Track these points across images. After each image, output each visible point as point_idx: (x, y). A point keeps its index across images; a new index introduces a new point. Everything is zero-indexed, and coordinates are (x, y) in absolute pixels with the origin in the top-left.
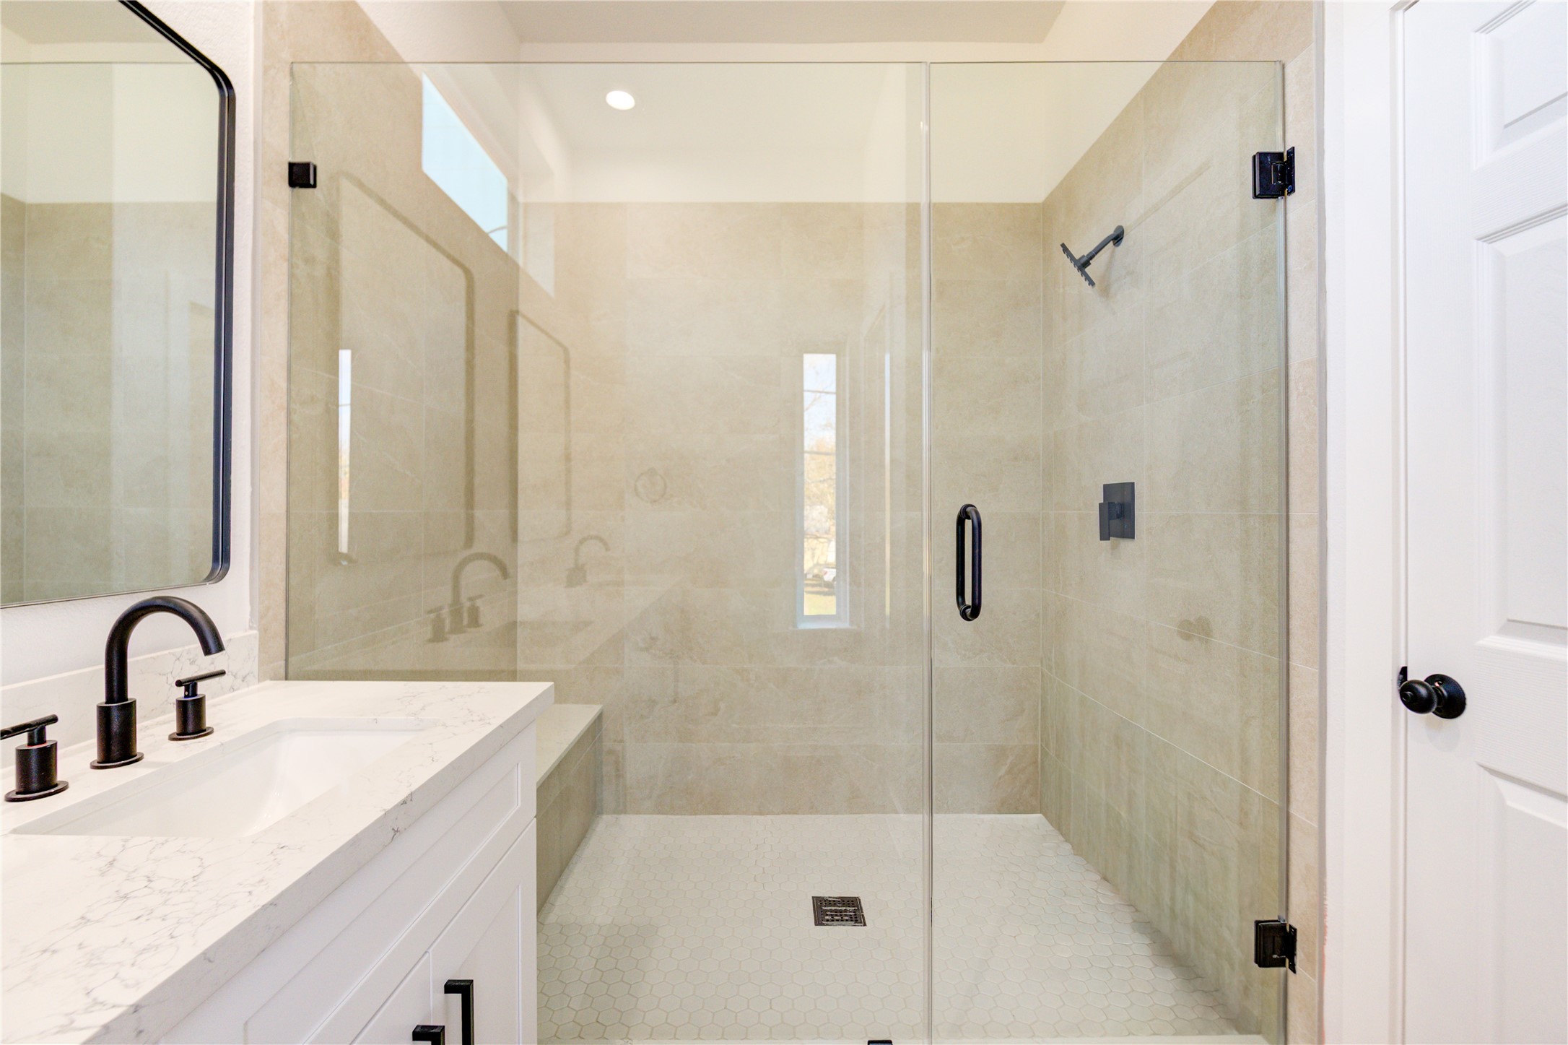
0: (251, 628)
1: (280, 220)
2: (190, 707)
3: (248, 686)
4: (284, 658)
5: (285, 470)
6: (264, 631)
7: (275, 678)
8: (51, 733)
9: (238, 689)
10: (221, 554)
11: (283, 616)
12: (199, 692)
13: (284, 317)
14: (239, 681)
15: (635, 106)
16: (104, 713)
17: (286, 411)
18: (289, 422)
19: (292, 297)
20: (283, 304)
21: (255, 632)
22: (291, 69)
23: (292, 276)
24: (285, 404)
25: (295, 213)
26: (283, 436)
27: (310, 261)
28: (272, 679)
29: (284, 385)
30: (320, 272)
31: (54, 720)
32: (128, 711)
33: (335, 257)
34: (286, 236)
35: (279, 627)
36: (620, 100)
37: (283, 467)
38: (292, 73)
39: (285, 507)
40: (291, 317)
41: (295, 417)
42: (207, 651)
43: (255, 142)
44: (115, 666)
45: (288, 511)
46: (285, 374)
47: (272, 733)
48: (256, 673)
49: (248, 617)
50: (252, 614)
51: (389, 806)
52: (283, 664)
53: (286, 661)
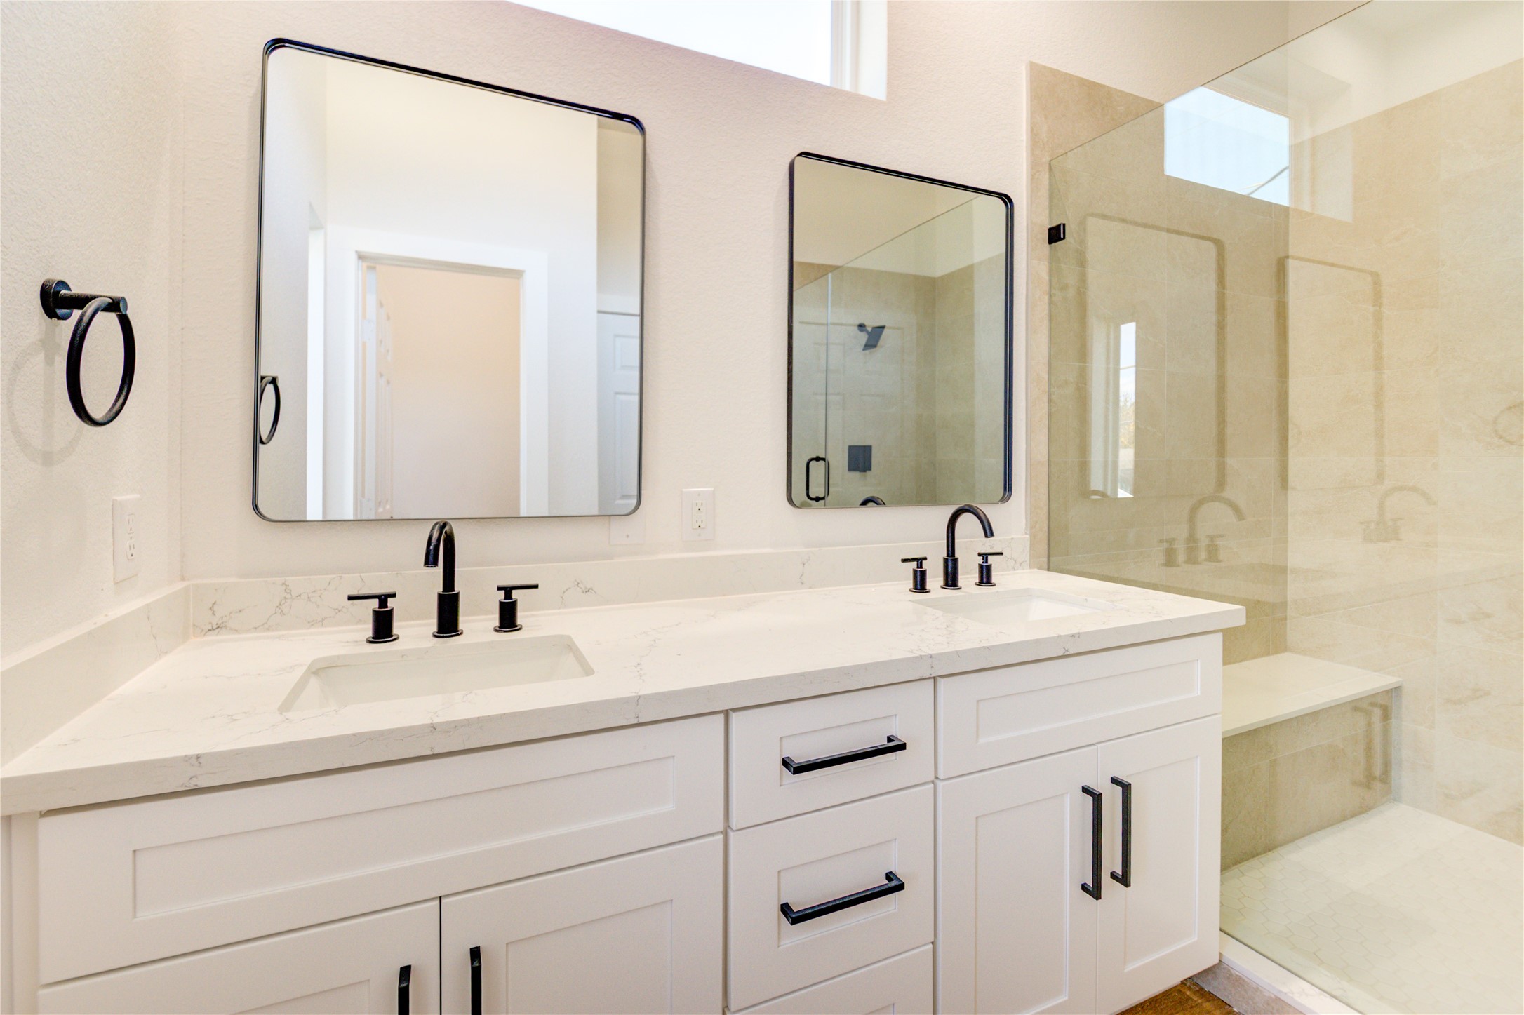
0: (1026, 534)
1: (1043, 269)
2: (984, 567)
3: (1023, 569)
4: (1047, 556)
5: (1047, 433)
6: (1033, 537)
7: (1040, 568)
9: (1017, 570)
10: (1008, 487)
11: (1046, 529)
12: (989, 562)
13: (1046, 332)
14: (1018, 565)
16: (946, 561)
17: (1047, 394)
18: (1050, 401)
19: (1051, 317)
20: (1046, 323)
21: (1028, 536)
22: (1050, 164)
23: (1051, 303)
24: (1047, 389)
25: (1053, 260)
26: (1046, 410)
27: (1064, 288)
28: (1039, 569)
29: (1046, 377)
30: (1071, 293)
31: (926, 559)
32: (955, 561)
33: (1083, 279)
34: (1047, 278)
35: (1043, 535)
37: (1046, 431)
38: (1050, 169)
39: (1047, 456)
40: (1051, 329)
41: (1054, 397)
42: (986, 536)
43: (1027, 225)
44: (950, 539)
45: (1049, 460)
47: (1026, 595)
48: (1028, 562)
49: (1024, 527)
50: (1026, 525)
51: (1062, 634)
52: (1046, 560)
53: (1048, 558)
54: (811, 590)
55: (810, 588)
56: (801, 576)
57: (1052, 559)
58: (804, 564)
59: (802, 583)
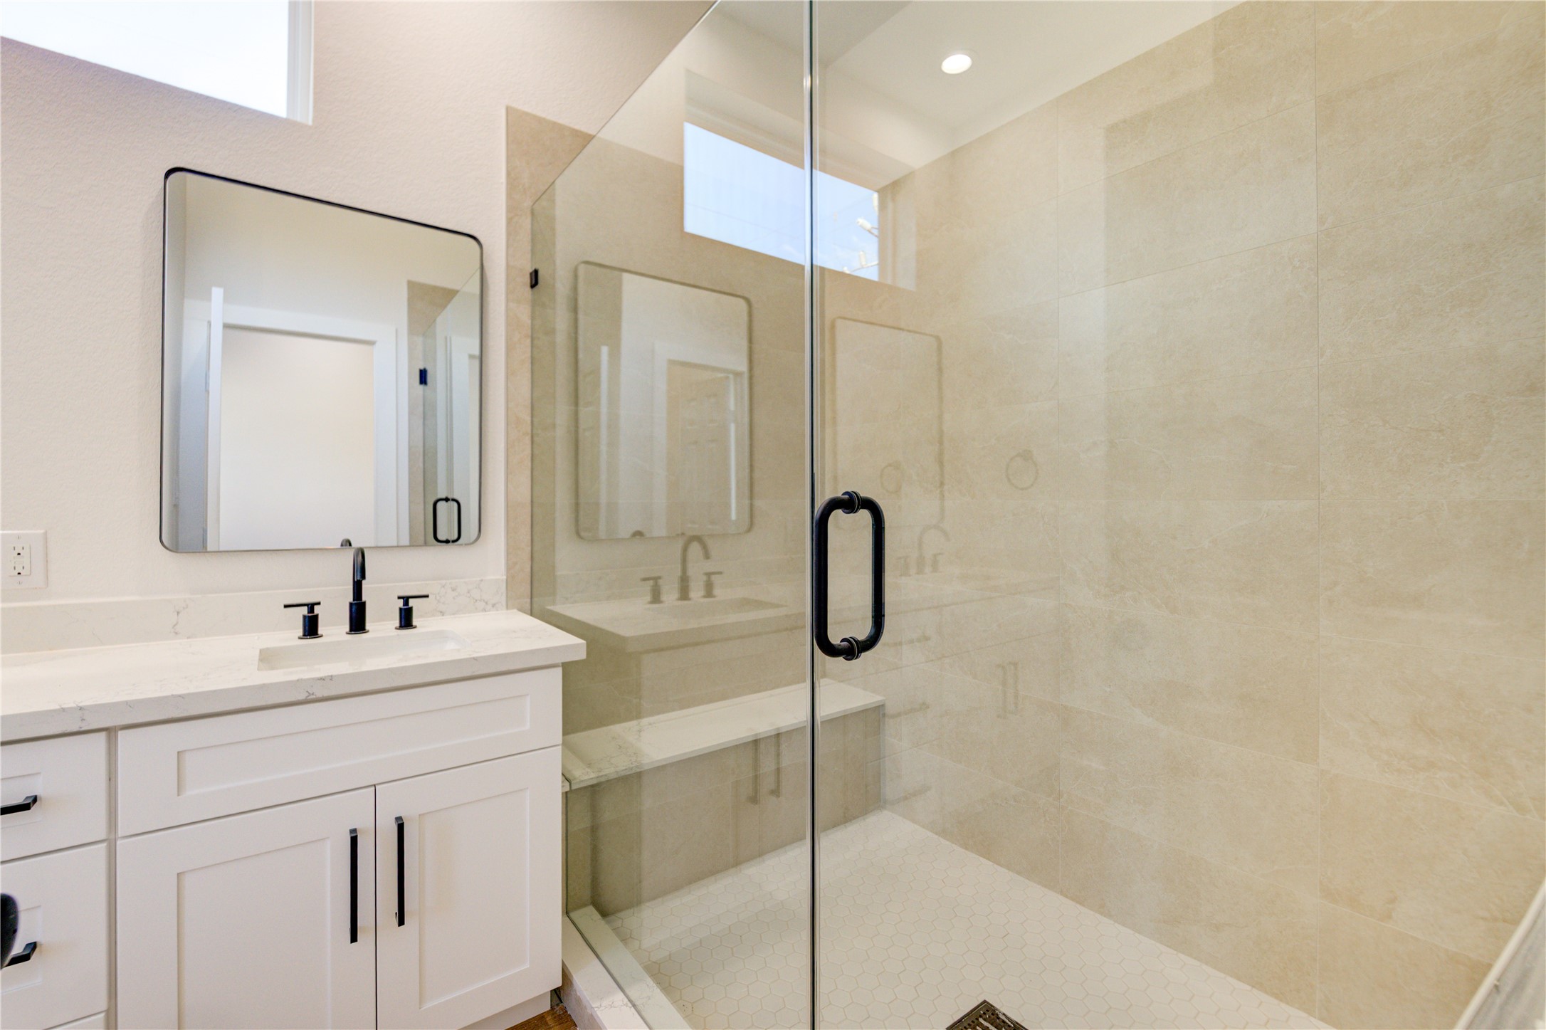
1: (523, 312)
2: (404, 612)
3: (494, 610)
4: (530, 597)
5: (529, 474)
7: (521, 610)
8: (317, 610)
11: (528, 570)
14: (490, 607)
15: (971, 67)
16: (351, 605)
17: (530, 435)
18: (533, 442)
19: (532, 360)
20: (528, 365)
21: (501, 578)
22: (532, 209)
23: (533, 346)
24: (529, 431)
28: (519, 610)
31: (319, 604)
32: (361, 607)
34: (528, 321)
35: (524, 576)
36: (956, 63)
37: (527, 472)
38: (534, 214)
39: (529, 498)
40: (533, 372)
41: (537, 439)
43: (506, 267)
44: (355, 583)
46: (529, 411)
48: (504, 604)
52: (529, 600)
53: (531, 598)
54: (189, 640)
55: (188, 638)
56: (174, 626)
57: (535, 599)
58: (178, 613)
59: (176, 633)
